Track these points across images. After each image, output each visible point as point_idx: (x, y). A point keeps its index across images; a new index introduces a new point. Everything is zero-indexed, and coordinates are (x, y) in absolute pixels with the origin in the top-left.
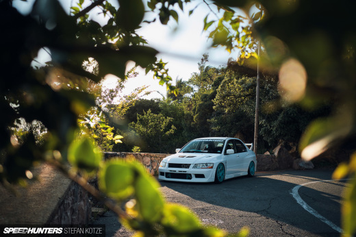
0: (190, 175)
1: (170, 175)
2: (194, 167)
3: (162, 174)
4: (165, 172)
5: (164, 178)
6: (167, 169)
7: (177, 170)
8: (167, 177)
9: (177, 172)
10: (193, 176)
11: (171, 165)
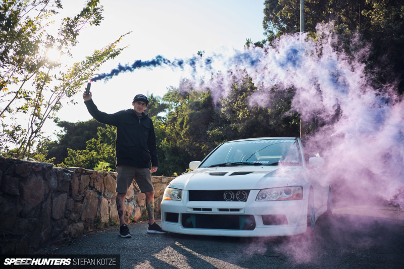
0: (250, 217)
1: (193, 220)
2: (257, 199)
3: (172, 217)
4: (180, 211)
5: (177, 228)
6: (186, 206)
7: (215, 206)
8: (185, 225)
9: (215, 212)
10: (259, 221)
11: (195, 195)
